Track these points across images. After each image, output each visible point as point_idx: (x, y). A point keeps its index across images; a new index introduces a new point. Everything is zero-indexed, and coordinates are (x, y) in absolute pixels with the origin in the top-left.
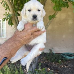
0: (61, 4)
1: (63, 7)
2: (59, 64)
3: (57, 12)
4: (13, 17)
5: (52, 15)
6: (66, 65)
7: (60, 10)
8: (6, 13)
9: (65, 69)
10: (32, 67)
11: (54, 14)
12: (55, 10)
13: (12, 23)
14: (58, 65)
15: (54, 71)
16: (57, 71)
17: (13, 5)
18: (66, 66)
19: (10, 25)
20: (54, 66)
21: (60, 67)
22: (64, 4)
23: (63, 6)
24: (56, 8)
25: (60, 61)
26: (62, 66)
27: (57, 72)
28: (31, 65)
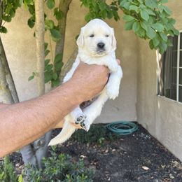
2: (99, 146)
6: (116, 148)
9: (113, 156)
10: (36, 157)
14: (98, 148)
15: (88, 163)
16: (95, 161)
18: (114, 150)
20: (89, 152)
21: (102, 153)
25: (101, 139)
26: (107, 151)
27: (94, 164)
28: (33, 152)
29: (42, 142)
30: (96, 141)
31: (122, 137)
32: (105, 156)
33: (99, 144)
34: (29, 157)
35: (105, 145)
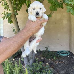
1: (58, 8)
2: (54, 60)
3: (53, 12)
6: (61, 61)
8: (5, 12)
9: (60, 64)
11: (50, 14)
12: (51, 10)
13: (11, 21)
15: (50, 67)
16: (53, 66)
19: (10, 23)
20: (50, 62)
21: (55, 63)
22: (59, 5)
23: (58, 6)
24: (52, 8)
25: (55, 57)
26: (57, 62)
28: (29, 61)
29: (32, 57)
30: (53, 58)
31: (63, 57)
32: (57, 64)
34: (27, 63)
35: (57, 60)
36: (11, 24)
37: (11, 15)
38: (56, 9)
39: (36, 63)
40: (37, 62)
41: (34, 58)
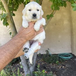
0: (59, 2)
1: (61, 7)
2: (56, 65)
3: (55, 11)
4: (8, 16)
5: (50, 15)
7: (58, 9)
9: (63, 70)
10: (30, 70)
11: (52, 13)
13: (7, 23)
16: (56, 72)
17: (8, 3)
18: (63, 67)
19: (5, 26)
21: (58, 68)
22: (62, 3)
23: (61, 5)
24: (54, 7)
25: (57, 62)
26: (60, 67)
27: (55, 74)
28: (29, 68)
30: (55, 62)
31: (66, 60)
32: (60, 70)
33: (56, 64)
34: (27, 70)
35: (59, 64)
36: (7, 26)
37: (7, 17)
38: (59, 8)
39: (37, 70)
40: (39, 70)
41: (34, 65)
